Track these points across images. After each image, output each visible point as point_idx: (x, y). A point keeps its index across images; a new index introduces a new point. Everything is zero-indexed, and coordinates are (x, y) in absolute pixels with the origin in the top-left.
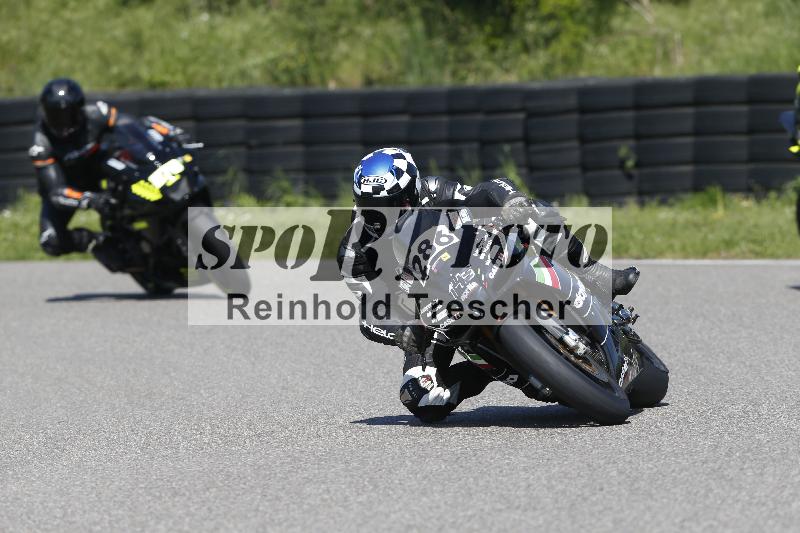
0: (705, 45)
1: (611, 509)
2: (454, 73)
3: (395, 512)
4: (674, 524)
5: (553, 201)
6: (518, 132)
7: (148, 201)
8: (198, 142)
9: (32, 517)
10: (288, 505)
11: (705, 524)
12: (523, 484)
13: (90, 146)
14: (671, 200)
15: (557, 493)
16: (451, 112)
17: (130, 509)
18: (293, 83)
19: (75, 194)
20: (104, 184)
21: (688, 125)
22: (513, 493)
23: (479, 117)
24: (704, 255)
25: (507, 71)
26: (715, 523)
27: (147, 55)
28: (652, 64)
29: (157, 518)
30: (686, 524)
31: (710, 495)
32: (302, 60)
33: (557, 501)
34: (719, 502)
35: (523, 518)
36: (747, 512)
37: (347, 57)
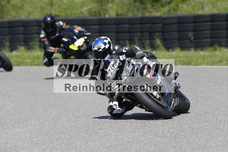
0: (214, 5)
1: (186, 137)
2: (142, 13)
3: (124, 138)
4: (204, 142)
5: (170, 49)
6: (160, 29)
7: (74, 50)
8: (89, 32)
9: (21, 139)
10: (94, 136)
11: (213, 142)
12: (161, 130)
13: (57, 35)
14: (204, 49)
15: (171, 133)
16: (141, 24)
17: (49, 137)
18: (96, 15)
19: (53, 49)
20: (62, 45)
21: (209, 28)
22: (158, 133)
23: (149, 25)
24: (213, 64)
25: (157, 12)
26: (216, 141)
27: (54, 7)
28: (198, 10)
29: (57, 139)
30: (208, 142)
31: (215, 133)
32: (98, 9)
33: (171, 135)
34: (217, 135)
35: (161, 140)
36: (225, 138)
37: (111, 8)
